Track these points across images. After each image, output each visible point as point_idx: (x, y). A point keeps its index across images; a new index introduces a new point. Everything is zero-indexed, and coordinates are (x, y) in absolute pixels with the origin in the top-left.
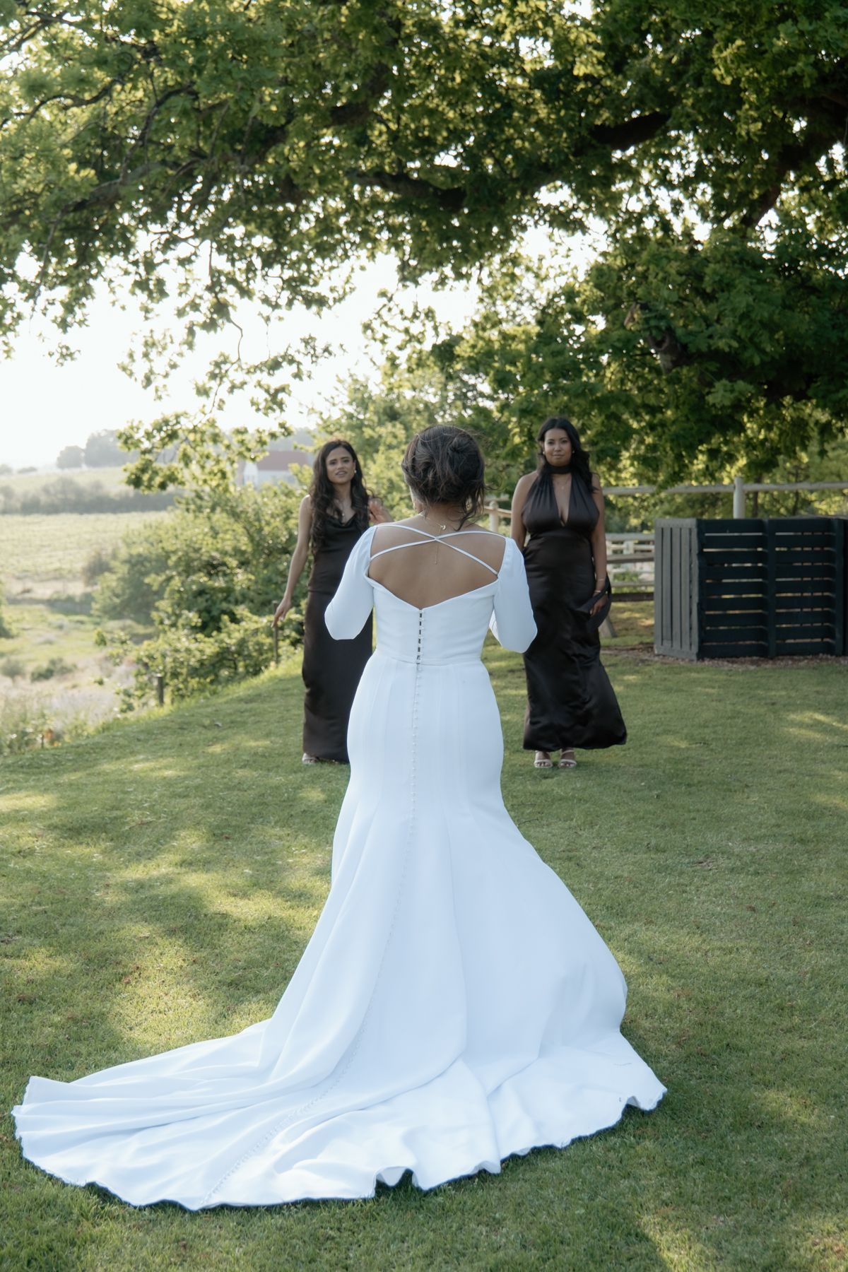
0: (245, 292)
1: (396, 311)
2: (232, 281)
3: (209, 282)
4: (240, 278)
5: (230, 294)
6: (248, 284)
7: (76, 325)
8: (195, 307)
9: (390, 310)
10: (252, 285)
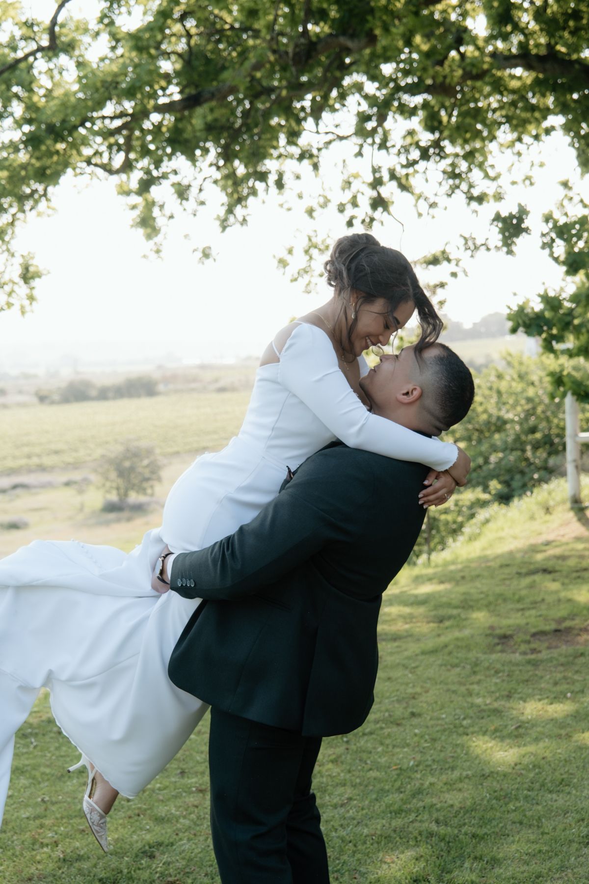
0: (404, 187)
1: (576, 199)
2: (393, 176)
3: (370, 179)
4: (401, 172)
5: (389, 190)
6: (407, 179)
7: (238, 225)
8: (355, 204)
9: (571, 199)
10: (413, 181)
